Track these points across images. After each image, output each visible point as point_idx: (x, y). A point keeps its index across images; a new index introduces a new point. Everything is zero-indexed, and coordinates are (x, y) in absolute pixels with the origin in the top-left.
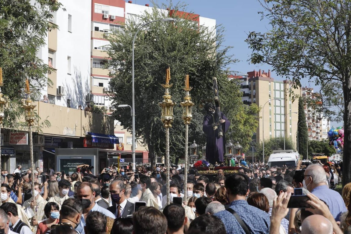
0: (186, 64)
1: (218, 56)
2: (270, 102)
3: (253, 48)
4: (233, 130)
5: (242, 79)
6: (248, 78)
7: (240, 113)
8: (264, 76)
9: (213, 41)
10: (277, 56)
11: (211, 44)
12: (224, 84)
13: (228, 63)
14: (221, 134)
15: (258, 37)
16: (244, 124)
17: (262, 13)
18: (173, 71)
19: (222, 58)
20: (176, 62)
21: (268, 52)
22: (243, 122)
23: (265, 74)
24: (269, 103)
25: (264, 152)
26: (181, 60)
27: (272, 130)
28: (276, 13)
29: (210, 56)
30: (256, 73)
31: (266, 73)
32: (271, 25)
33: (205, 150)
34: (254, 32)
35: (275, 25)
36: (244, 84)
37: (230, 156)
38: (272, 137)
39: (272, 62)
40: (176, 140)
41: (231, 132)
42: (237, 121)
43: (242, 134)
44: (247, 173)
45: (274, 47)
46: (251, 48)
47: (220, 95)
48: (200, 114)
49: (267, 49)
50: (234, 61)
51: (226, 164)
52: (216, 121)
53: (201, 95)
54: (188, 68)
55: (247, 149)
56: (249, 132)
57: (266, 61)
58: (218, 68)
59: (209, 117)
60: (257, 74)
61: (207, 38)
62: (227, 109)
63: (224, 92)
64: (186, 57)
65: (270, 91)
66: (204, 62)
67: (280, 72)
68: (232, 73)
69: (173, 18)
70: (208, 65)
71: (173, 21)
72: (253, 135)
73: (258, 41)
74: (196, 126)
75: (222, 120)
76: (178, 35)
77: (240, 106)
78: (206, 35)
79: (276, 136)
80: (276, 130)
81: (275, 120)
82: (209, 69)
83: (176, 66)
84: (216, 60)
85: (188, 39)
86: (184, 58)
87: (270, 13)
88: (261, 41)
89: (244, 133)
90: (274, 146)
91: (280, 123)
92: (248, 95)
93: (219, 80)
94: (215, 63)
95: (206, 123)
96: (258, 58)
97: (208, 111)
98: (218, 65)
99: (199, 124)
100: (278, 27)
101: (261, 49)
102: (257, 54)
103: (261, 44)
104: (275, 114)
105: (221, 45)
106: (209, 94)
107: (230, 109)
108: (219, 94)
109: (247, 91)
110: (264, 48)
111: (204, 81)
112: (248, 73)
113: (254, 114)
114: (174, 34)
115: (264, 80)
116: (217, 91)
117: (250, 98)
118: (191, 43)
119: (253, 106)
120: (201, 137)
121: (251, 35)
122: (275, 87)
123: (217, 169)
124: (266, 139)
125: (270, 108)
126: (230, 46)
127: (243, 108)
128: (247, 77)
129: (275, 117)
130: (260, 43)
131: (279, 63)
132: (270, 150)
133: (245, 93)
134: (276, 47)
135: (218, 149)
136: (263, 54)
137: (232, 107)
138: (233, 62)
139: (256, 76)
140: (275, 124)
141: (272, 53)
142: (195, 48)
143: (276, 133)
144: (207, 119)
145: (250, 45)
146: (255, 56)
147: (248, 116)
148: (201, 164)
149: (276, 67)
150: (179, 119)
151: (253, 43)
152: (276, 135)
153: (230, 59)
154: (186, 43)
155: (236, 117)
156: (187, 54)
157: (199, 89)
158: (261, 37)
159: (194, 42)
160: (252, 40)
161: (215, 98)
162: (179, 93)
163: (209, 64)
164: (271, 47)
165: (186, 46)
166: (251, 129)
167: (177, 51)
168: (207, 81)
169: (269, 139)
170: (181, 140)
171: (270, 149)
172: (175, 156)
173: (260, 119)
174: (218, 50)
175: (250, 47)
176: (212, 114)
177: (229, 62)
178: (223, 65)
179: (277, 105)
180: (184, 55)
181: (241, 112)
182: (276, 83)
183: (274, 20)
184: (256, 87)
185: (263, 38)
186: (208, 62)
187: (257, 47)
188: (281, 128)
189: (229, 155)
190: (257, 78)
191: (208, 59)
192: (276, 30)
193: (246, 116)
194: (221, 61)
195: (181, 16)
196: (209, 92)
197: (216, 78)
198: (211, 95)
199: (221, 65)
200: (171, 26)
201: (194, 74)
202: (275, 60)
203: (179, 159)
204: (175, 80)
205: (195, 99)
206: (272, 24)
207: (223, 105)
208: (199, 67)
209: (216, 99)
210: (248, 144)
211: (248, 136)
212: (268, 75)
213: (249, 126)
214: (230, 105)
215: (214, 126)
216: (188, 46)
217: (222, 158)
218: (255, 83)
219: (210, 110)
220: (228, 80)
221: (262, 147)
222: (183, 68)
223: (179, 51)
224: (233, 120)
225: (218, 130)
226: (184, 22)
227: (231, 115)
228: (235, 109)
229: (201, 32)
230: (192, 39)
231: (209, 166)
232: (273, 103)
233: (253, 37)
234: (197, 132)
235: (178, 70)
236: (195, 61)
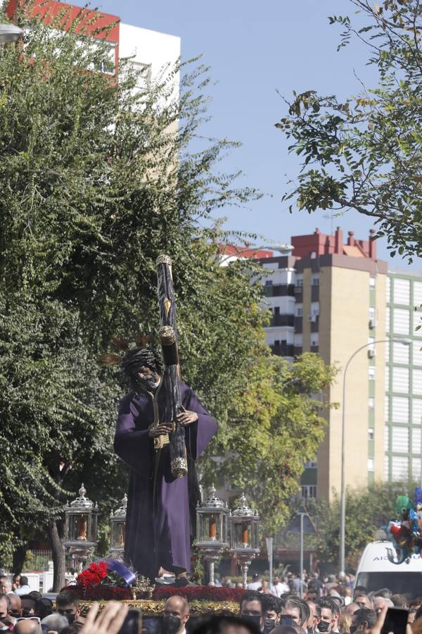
0: (64, 202)
1: (184, 175)
2: (371, 347)
3: (305, 151)
4: (232, 447)
5: (272, 260)
6: (292, 260)
7: (258, 386)
8: (353, 252)
9: (165, 119)
10: (393, 184)
11: (159, 131)
12: (203, 278)
13: (219, 203)
14: (183, 463)
15: (325, 113)
16: (274, 429)
17: (345, 21)
18: (16, 225)
19: (196, 185)
20: (28, 191)
21: (360, 168)
22: (268, 423)
23: (355, 245)
24: (369, 352)
25: (346, 533)
26: (46, 185)
27: (376, 454)
28: (398, 21)
29: (153, 174)
30: (322, 241)
31: (361, 242)
32: (376, 66)
33: (118, 523)
34: (314, 92)
35: (391, 69)
36: (276, 282)
37: (211, 546)
38: (376, 479)
39: (373, 206)
40: (17, 481)
41: (223, 455)
42: (244, 416)
43: (262, 467)
44: (273, 612)
45: (382, 149)
46: (299, 152)
47: (187, 317)
48: (110, 386)
49: (356, 157)
50: (243, 197)
51: (195, 578)
52: (165, 418)
53: (115, 314)
54: (72, 216)
55: (282, 521)
56: (288, 457)
57: (354, 199)
58: (182, 220)
59: (138, 399)
60: (327, 246)
61: (144, 106)
62: (211, 370)
63: (200, 309)
64: (63, 173)
65: (372, 310)
66: (132, 197)
67: (404, 243)
68: (231, 239)
69: (21, 26)
70: (146, 207)
71: (20, 36)
72: (303, 470)
73: (326, 127)
74: (93, 433)
75: (187, 413)
76: (36, 90)
77: (260, 359)
78: (141, 96)
79: (390, 475)
80: (390, 454)
81: (390, 415)
82: (149, 220)
83: (26, 207)
84: (176, 188)
85: (74, 109)
86: (55, 178)
87: (372, 21)
88: (336, 129)
89: (272, 462)
90: (384, 513)
91: (409, 428)
92: (292, 321)
93: (186, 265)
94: (171, 200)
95: (129, 424)
96: (323, 191)
97: (135, 378)
98: (181, 207)
99: (107, 423)
100: (401, 75)
101: (334, 157)
102: (319, 176)
103: (335, 137)
104: (390, 395)
105: (194, 133)
106: (146, 314)
107: (222, 370)
108: (184, 316)
109: (286, 305)
110: (347, 154)
111: (131, 267)
112: (295, 240)
113: (308, 392)
114: (21, 86)
115: (352, 265)
116: (172, 304)
117: (299, 330)
118: (83, 122)
119: (309, 361)
120: (113, 472)
121: (302, 105)
122: (392, 296)
123: (163, 593)
124: (354, 487)
125: (372, 372)
126: (227, 140)
127: (270, 368)
128: (289, 254)
129: (390, 406)
130: (333, 134)
131: (401, 210)
132: (369, 528)
133: (282, 312)
134: (391, 152)
135: (170, 522)
136: (342, 175)
137: (230, 364)
138: (236, 200)
139: (322, 251)
140: (390, 432)
141: (377, 173)
142: (97, 142)
143: (390, 466)
144: (132, 406)
145: (293, 140)
146: (314, 183)
147: (289, 398)
148: (105, 575)
149: (389, 226)
150: (32, 401)
151: (308, 134)
152: (390, 470)
153: (227, 189)
154: (66, 121)
155: (244, 402)
156: (69, 162)
157: (109, 293)
158: (337, 113)
159: (97, 121)
160: (301, 124)
161: (164, 332)
162: (34, 307)
163: (149, 205)
164: (370, 150)
165: (66, 134)
166: (297, 447)
167: (30, 150)
168: (142, 267)
169: (366, 484)
170: (38, 484)
171: (368, 525)
172: (14, 541)
173: (333, 412)
174: (182, 151)
175: (296, 149)
176: (151, 390)
177: (223, 198)
178: (202, 209)
179: (396, 360)
180: (59, 168)
181: (263, 383)
182: (396, 281)
183: (387, 49)
184: (320, 293)
185: (344, 117)
186: (145, 196)
187: (318, 148)
188: (410, 446)
189: (209, 543)
190: (327, 261)
191: (146, 184)
192: (395, 88)
193: (279, 401)
194: (194, 194)
195: (49, 17)
196: (145, 306)
197: (168, 260)
198: (152, 316)
199: (192, 208)
200: (11, 56)
201: (91, 239)
202: (385, 198)
203: (29, 553)
204: (22, 257)
205: (93, 332)
206: (381, 64)
207: (195, 356)
208: (112, 213)
209: (165, 335)
210: (287, 502)
211: (286, 473)
212: (366, 249)
213: (291, 436)
214: (220, 355)
215: (158, 436)
216: (75, 133)
217: (182, 555)
218: (316, 276)
219: (142, 375)
220: (216, 265)
221: (339, 516)
222: (53, 216)
223: (38, 150)
224: (232, 413)
225: (173, 451)
226: (59, 42)
227: (226, 393)
228: (239, 372)
229: (124, 85)
230: (87, 108)
231: (133, 583)
232: (382, 353)
233: (306, 113)
234: (97, 453)
235: (34, 223)
236: (100, 192)
